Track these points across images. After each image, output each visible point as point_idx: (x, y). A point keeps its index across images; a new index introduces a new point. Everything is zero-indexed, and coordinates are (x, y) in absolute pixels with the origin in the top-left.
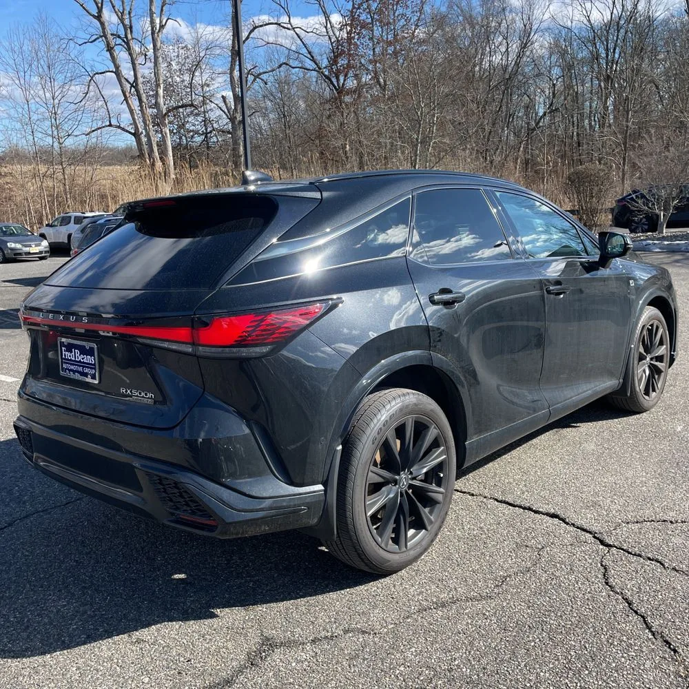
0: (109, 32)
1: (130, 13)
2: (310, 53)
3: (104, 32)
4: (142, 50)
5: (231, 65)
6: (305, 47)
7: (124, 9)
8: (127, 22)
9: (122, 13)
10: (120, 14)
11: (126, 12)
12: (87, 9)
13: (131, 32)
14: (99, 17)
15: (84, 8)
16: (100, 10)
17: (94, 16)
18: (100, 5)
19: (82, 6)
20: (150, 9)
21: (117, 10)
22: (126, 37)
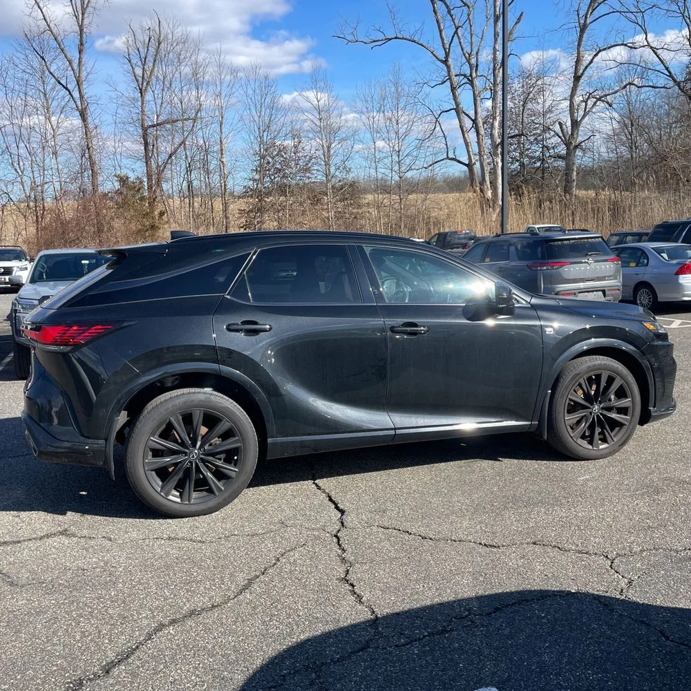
0: (454, 74)
1: (477, 53)
2: (667, 69)
3: (449, 75)
4: (487, 85)
5: (572, 91)
6: (662, 62)
7: (472, 51)
8: (473, 61)
9: (470, 55)
10: (467, 55)
11: (474, 53)
12: (437, 55)
13: (476, 70)
14: (445, 62)
15: (434, 55)
16: (447, 55)
17: (441, 61)
18: (447, 50)
19: (432, 53)
20: (494, 48)
21: (465, 52)
22: (471, 75)
